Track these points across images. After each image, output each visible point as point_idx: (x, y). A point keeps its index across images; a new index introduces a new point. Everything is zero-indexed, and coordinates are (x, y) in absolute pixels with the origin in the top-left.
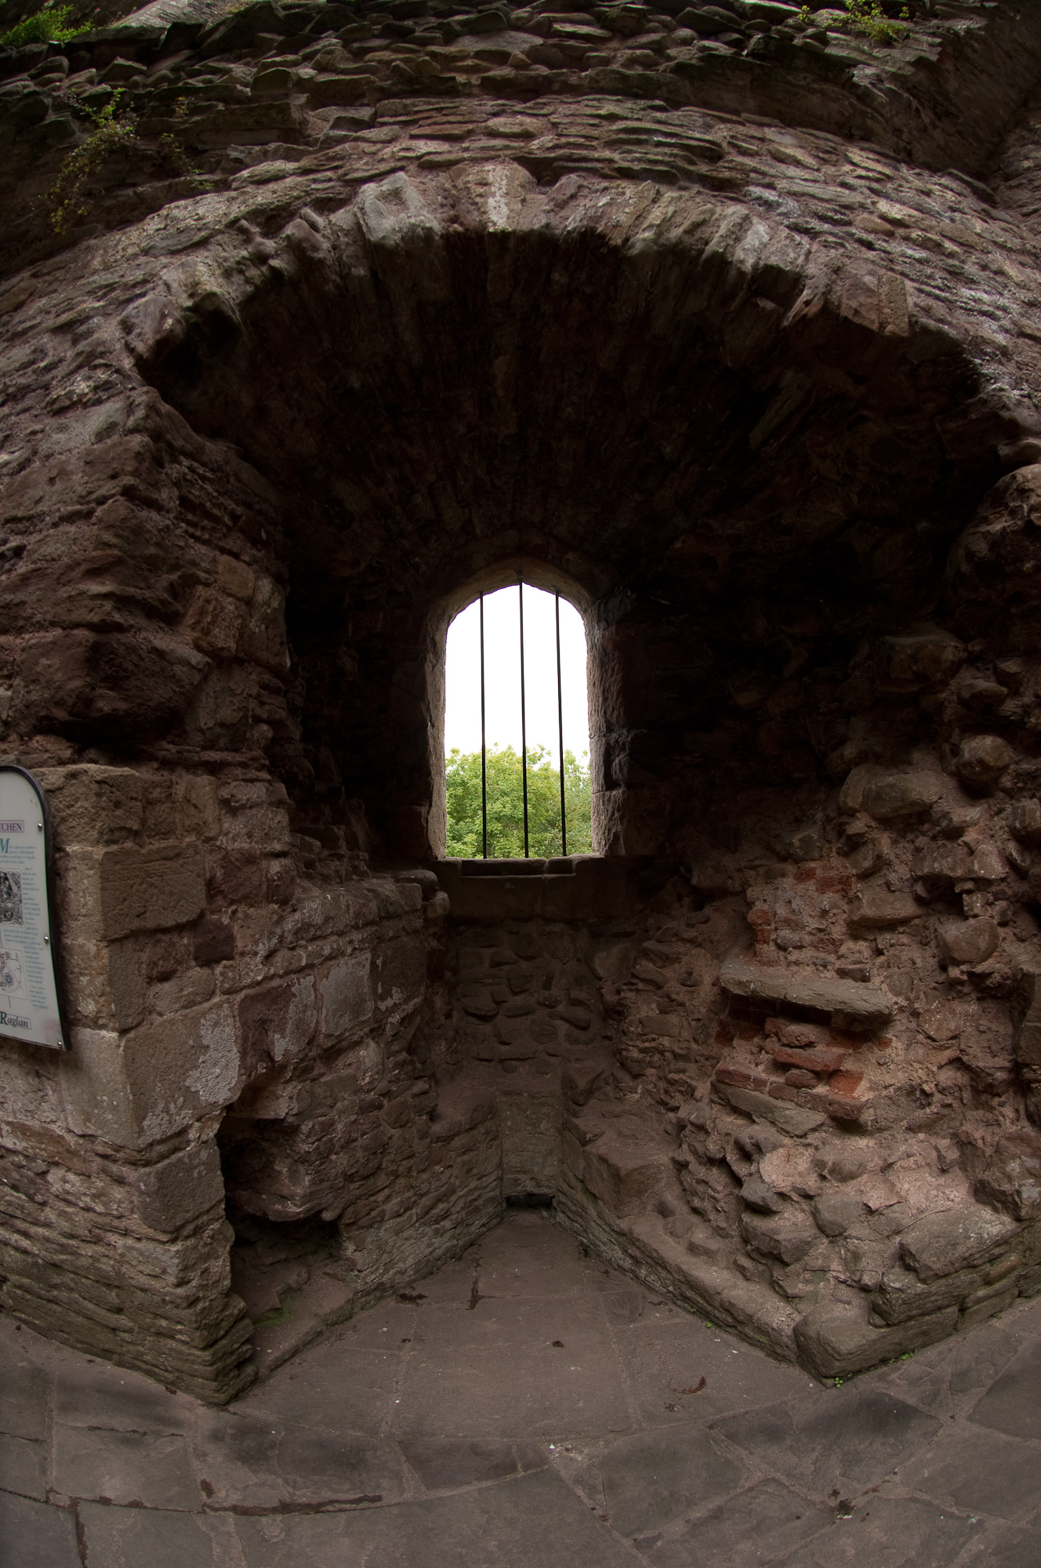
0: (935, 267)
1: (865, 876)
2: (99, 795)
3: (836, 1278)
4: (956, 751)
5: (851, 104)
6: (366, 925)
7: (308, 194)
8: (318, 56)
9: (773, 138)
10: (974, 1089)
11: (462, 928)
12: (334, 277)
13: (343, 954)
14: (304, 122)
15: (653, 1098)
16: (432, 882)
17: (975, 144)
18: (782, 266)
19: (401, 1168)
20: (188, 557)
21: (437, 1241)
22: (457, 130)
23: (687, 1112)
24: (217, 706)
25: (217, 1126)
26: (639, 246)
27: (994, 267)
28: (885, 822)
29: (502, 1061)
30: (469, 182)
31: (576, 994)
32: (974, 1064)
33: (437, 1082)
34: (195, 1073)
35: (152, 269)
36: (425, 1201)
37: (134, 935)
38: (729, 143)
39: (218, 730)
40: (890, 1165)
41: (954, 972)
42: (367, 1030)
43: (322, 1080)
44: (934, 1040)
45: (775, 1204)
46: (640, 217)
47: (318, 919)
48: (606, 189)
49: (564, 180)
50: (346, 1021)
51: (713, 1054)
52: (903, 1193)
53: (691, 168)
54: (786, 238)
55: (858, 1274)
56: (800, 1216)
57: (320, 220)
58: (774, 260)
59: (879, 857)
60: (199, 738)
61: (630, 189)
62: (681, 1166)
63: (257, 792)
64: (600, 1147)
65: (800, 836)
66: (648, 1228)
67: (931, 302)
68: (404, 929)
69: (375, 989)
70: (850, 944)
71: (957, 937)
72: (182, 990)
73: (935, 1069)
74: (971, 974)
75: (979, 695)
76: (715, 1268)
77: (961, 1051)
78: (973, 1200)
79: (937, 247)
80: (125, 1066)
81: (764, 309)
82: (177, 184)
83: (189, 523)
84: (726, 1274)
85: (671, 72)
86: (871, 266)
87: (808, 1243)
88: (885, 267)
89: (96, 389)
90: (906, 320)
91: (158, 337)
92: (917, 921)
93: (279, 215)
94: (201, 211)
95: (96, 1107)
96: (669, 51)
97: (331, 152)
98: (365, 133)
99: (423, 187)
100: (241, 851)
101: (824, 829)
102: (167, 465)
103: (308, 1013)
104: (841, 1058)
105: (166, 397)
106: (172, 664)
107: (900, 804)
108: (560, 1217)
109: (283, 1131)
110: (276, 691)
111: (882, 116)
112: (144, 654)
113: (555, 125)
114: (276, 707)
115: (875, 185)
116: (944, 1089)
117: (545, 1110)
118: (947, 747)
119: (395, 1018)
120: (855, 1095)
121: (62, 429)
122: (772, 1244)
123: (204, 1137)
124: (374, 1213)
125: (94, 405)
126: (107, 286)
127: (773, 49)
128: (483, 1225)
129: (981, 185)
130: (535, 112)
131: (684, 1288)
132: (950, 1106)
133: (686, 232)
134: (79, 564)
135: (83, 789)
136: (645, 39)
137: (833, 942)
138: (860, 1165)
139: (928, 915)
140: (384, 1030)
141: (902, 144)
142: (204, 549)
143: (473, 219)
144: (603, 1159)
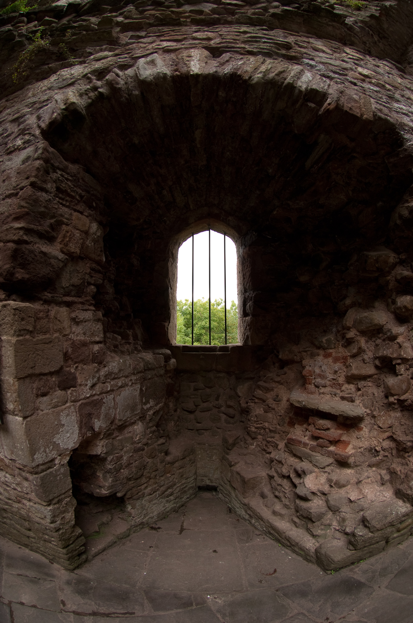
0: (383, 94)
1: (354, 356)
2: (14, 315)
3: (335, 528)
4: (394, 302)
5: (345, 31)
6: (138, 373)
7: (116, 63)
8: (125, 13)
9: (313, 42)
10: (398, 450)
11: (182, 374)
12: (125, 95)
13: (127, 385)
14: (118, 38)
15: (261, 448)
16: (169, 355)
17: (396, 50)
18: (318, 89)
19: (152, 475)
20: (59, 213)
21: (167, 505)
22: (180, 38)
23: (274, 455)
24: (71, 277)
25: (68, 458)
26: (256, 80)
27: (407, 96)
28: (363, 333)
29: (197, 430)
30: (183, 56)
31: (229, 403)
32: (398, 439)
33: (170, 438)
34: (58, 436)
35: (51, 95)
36: (162, 489)
37: (30, 376)
38: (295, 43)
39: (71, 288)
40: (360, 482)
41: (392, 399)
42: (138, 417)
43: (117, 438)
44: (381, 428)
45: (310, 496)
46: (256, 69)
47: (116, 371)
48: (242, 58)
49: (224, 55)
50: (128, 414)
51: (286, 430)
52: (365, 494)
53: (279, 51)
54: (319, 79)
55: (344, 527)
56: (321, 502)
57: (121, 73)
58: (314, 87)
59: (360, 348)
60: (62, 291)
61: (252, 59)
62: (271, 477)
63: (88, 315)
64: (237, 468)
65: (326, 338)
66: (256, 503)
67: (382, 107)
68: (155, 374)
69: (142, 400)
70: (346, 386)
71: (393, 384)
72: (52, 400)
73: (381, 441)
74: (398, 400)
75: (405, 278)
76: (283, 522)
77: (393, 433)
78: (395, 497)
79: (383, 87)
80: (26, 432)
81: (310, 107)
82: (65, 63)
83: (60, 198)
84: (288, 525)
85: (270, 16)
86: (356, 92)
87: (323, 514)
88: (362, 93)
89: (24, 143)
90: (372, 113)
91: (50, 121)
92: (375, 376)
93: (104, 72)
94: (72, 72)
95: (15, 448)
96: (269, 10)
97: (127, 48)
98: (142, 40)
99: (164, 59)
100: (80, 341)
101: (336, 335)
102: (51, 173)
103: (111, 411)
104: (341, 435)
105: (52, 145)
106: (50, 258)
107: (370, 325)
108: (220, 495)
109: (100, 460)
110: (99, 272)
111: (358, 36)
112: (37, 254)
113: (221, 35)
114: (98, 278)
115: (356, 62)
116: (385, 449)
117: (215, 451)
118: (390, 301)
119: (151, 412)
120: (346, 451)
121: (10, 160)
122: (308, 513)
123: (62, 463)
124: (140, 494)
125: (23, 149)
126: (33, 103)
127: (312, 8)
128: (188, 498)
129: (399, 66)
130: (213, 31)
131: (270, 529)
132: (387, 456)
133: (276, 75)
134: (11, 215)
135: (8, 312)
136: (259, 6)
137: (339, 384)
138: (347, 481)
139: (380, 374)
140: (146, 417)
141: (367, 48)
142: (66, 210)
143: (184, 70)
144: (238, 473)
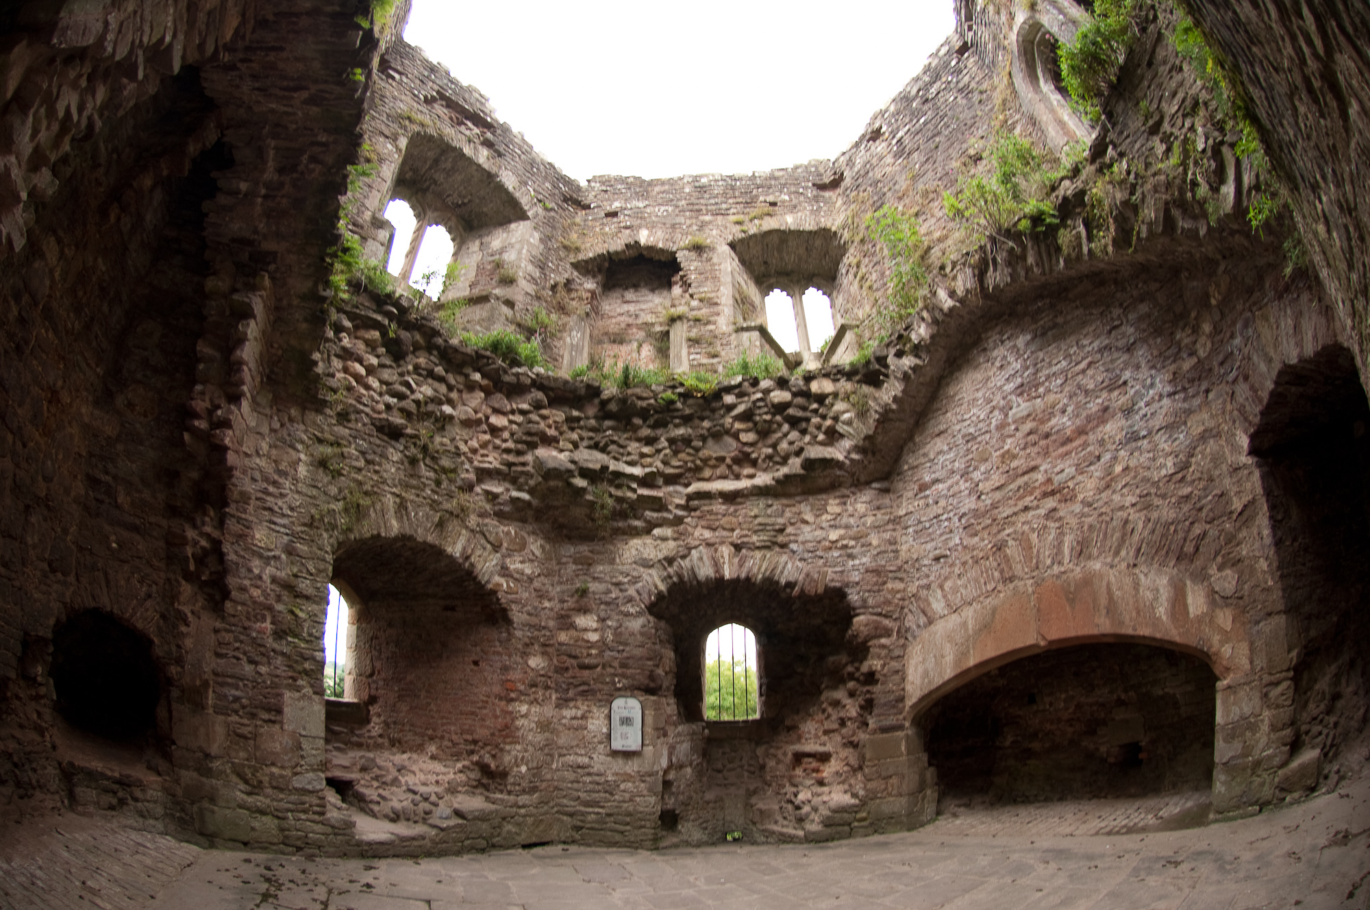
0: (843, 556)
1: (826, 718)
6: (690, 735)
10: (851, 771)
11: (713, 741)
13: (685, 741)
15: (774, 791)
16: (703, 726)
18: (793, 579)
19: (695, 807)
28: (831, 704)
29: (725, 785)
30: (718, 553)
31: (750, 762)
32: (850, 764)
34: (661, 759)
35: (639, 571)
38: (788, 520)
40: (831, 792)
41: (846, 741)
42: (689, 763)
43: (680, 773)
44: (842, 759)
45: (802, 806)
46: (760, 567)
47: (681, 732)
48: (752, 556)
49: (742, 553)
50: (686, 759)
51: (790, 773)
52: (834, 798)
53: (776, 540)
54: (796, 566)
55: (822, 817)
56: (808, 807)
58: (791, 577)
59: (829, 714)
60: (663, 690)
61: (758, 555)
62: (781, 807)
63: (672, 701)
64: (758, 807)
65: (812, 710)
67: (835, 575)
68: (698, 737)
70: (822, 737)
71: (845, 732)
73: (842, 767)
76: (788, 829)
77: (847, 761)
78: (850, 797)
82: (630, 524)
86: (820, 567)
87: (809, 814)
88: (824, 565)
89: (635, 612)
90: (825, 586)
91: (650, 600)
93: (671, 559)
94: (648, 551)
97: (680, 529)
98: (688, 521)
99: (708, 554)
100: (670, 714)
101: (817, 707)
103: (679, 754)
107: (832, 700)
111: (847, 472)
112: (657, 675)
113: (740, 523)
115: (832, 522)
116: (844, 772)
117: (739, 799)
119: (695, 764)
120: (823, 775)
121: (629, 621)
122: (801, 817)
124: (688, 818)
125: (637, 617)
126: (625, 573)
128: (718, 839)
132: (846, 776)
133: (771, 570)
135: (649, 701)
137: (818, 736)
138: (823, 792)
140: (693, 766)
141: (855, 478)
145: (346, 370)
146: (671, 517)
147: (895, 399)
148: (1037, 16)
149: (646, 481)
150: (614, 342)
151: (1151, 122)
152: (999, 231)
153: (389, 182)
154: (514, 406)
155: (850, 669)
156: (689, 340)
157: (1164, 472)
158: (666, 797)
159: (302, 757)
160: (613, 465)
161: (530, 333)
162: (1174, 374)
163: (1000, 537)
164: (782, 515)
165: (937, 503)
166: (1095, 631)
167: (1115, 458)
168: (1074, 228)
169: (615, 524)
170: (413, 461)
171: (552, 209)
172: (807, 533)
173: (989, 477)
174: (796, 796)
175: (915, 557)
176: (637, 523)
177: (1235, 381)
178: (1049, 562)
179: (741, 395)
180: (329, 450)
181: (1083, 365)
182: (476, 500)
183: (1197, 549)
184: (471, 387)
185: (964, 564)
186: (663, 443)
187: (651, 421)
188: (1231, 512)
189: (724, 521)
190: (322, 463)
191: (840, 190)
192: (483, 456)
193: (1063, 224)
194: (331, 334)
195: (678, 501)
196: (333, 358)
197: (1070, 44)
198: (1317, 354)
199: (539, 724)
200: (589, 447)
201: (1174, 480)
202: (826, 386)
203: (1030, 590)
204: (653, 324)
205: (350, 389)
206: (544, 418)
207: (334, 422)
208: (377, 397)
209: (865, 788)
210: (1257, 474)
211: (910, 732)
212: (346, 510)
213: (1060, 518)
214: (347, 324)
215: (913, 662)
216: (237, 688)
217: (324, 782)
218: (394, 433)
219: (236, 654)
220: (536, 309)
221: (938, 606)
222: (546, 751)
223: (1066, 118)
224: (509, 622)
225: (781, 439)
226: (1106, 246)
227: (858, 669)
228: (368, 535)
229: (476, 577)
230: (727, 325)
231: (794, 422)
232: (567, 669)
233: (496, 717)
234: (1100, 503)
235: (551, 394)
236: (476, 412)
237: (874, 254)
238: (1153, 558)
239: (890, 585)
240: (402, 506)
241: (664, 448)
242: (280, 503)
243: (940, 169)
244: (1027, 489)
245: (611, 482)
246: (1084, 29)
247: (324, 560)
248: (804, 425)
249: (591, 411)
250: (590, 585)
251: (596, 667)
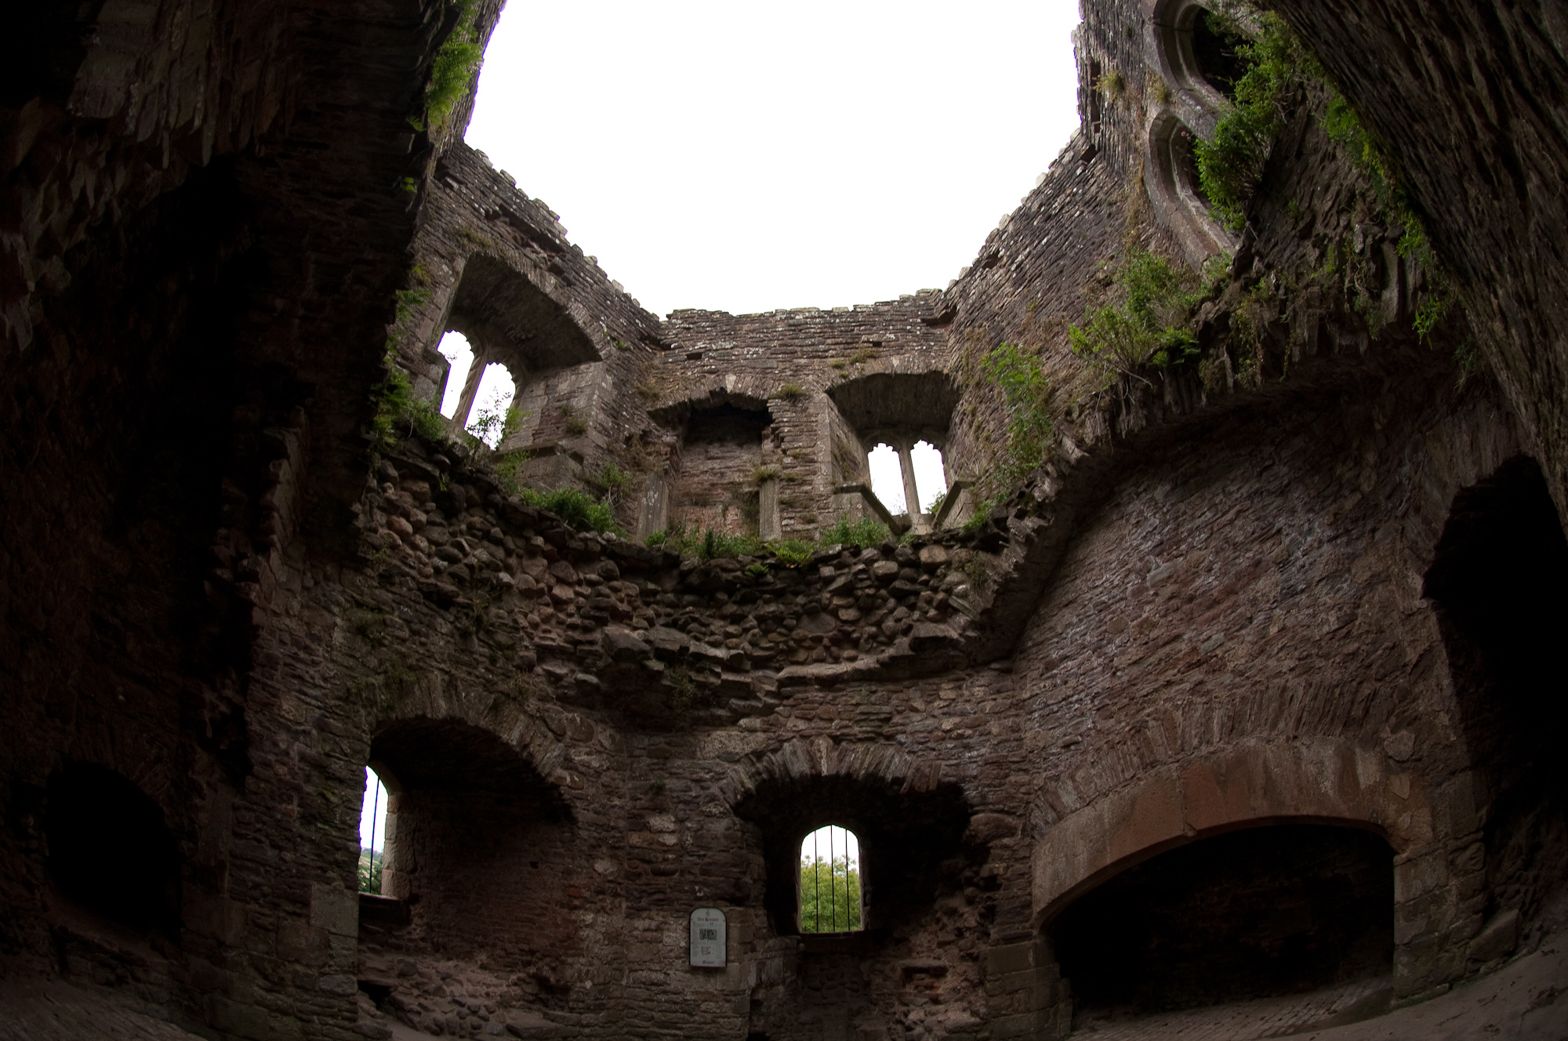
0: (958, 748)
1: (941, 929)
6: (782, 949)
9: (911, 696)
10: (971, 986)
11: (809, 957)
13: (777, 957)
16: (798, 939)
25: (750, 992)
28: (945, 913)
32: (969, 979)
34: (749, 977)
40: (947, 1010)
41: (964, 954)
43: (770, 992)
44: (960, 974)
45: (914, 1026)
46: (863, 762)
47: (772, 946)
48: (854, 749)
50: (777, 976)
51: (900, 991)
52: (950, 1016)
58: (898, 772)
59: (944, 924)
61: (861, 748)
63: (761, 912)
65: (924, 920)
67: (950, 768)
68: (792, 952)
69: (784, 970)
70: (937, 950)
71: (963, 944)
72: (748, 957)
73: (960, 982)
77: (966, 976)
78: (969, 1015)
79: (962, 736)
86: (932, 760)
88: (936, 759)
90: (936, 783)
95: (728, 981)
99: (802, 749)
101: (930, 917)
103: (770, 971)
104: (933, 982)
107: (947, 908)
115: (946, 709)
116: (963, 988)
119: (788, 982)
120: (938, 992)
132: (964, 992)
133: (875, 765)
137: (932, 949)
138: (938, 1011)
140: (786, 984)
143: (817, 768)
145: (390, 525)
146: (760, 706)
147: (1017, 566)
148: (1172, 109)
149: (732, 665)
150: (696, 504)
151: (1301, 225)
152: (1132, 366)
153: (443, 311)
154: (582, 576)
155: (968, 873)
156: (782, 502)
157: (1326, 629)
158: (755, 1018)
159: (331, 956)
160: (694, 647)
161: (600, 492)
162: (1335, 515)
163: (1138, 717)
164: (887, 702)
165: (1066, 683)
166: (1251, 816)
167: (1269, 618)
168: (1218, 357)
169: (696, 713)
170: (465, 635)
171: (627, 349)
172: (917, 722)
173: (1124, 650)
174: (906, 1015)
175: (1041, 745)
176: (721, 712)
177: (1405, 515)
178: (1195, 742)
179: (840, 566)
180: (369, 616)
181: (1230, 515)
182: (536, 681)
183: (1367, 711)
184: (533, 552)
185: (1098, 750)
186: (751, 621)
187: (738, 596)
188: (1405, 665)
189: (821, 710)
190: (361, 630)
191: (952, 327)
192: (545, 631)
193: (1205, 355)
194: (374, 483)
195: (768, 688)
196: (376, 510)
197: (1208, 138)
198: (1498, 471)
199: (606, 935)
200: (666, 625)
201: (1337, 637)
202: (939, 554)
203: (1175, 774)
204: (740, 484)
205: (394, 547)
206: (615, 590)
207: (375, 584)
208: (425, 559)
209: (986, 1005)
210: (1433, 618)
211: (1038, 941)
212: (387, 685)
213: (1208, 692)
214: (393, 472)
215: (1040, 863)
216: (258, 874)
217: (356, 986)
218: (443, 601)
219: (258, 835)
220: (607, 464)
221: (1068, 799)
222: (615, 965)
223: (1206, 228)
224: (573, 820)
225: (886, 615)
226: (1253, 376)
227: (977, 873)
228: (412, 715)
229: (535, 769)
230: (825, 485)
231: (901, 597)
232: (639, 875)
233: (557, 926)
234: (1254, 671)
235: (623, 562)
236: (538, 581)
237: (991, 400)
238: (1316, 728)
239: (1012, 779)
240: (451, 685)
241: (753, 627)
242: (312, 672)
243: (1065, 298)
244: (1169, 661)
245: (691, 666)
246: (1224, 121)
247: (360, 740)
248: (912, 599)
249: (669, 584)
250: (667, 781)
251: (673, 873)
